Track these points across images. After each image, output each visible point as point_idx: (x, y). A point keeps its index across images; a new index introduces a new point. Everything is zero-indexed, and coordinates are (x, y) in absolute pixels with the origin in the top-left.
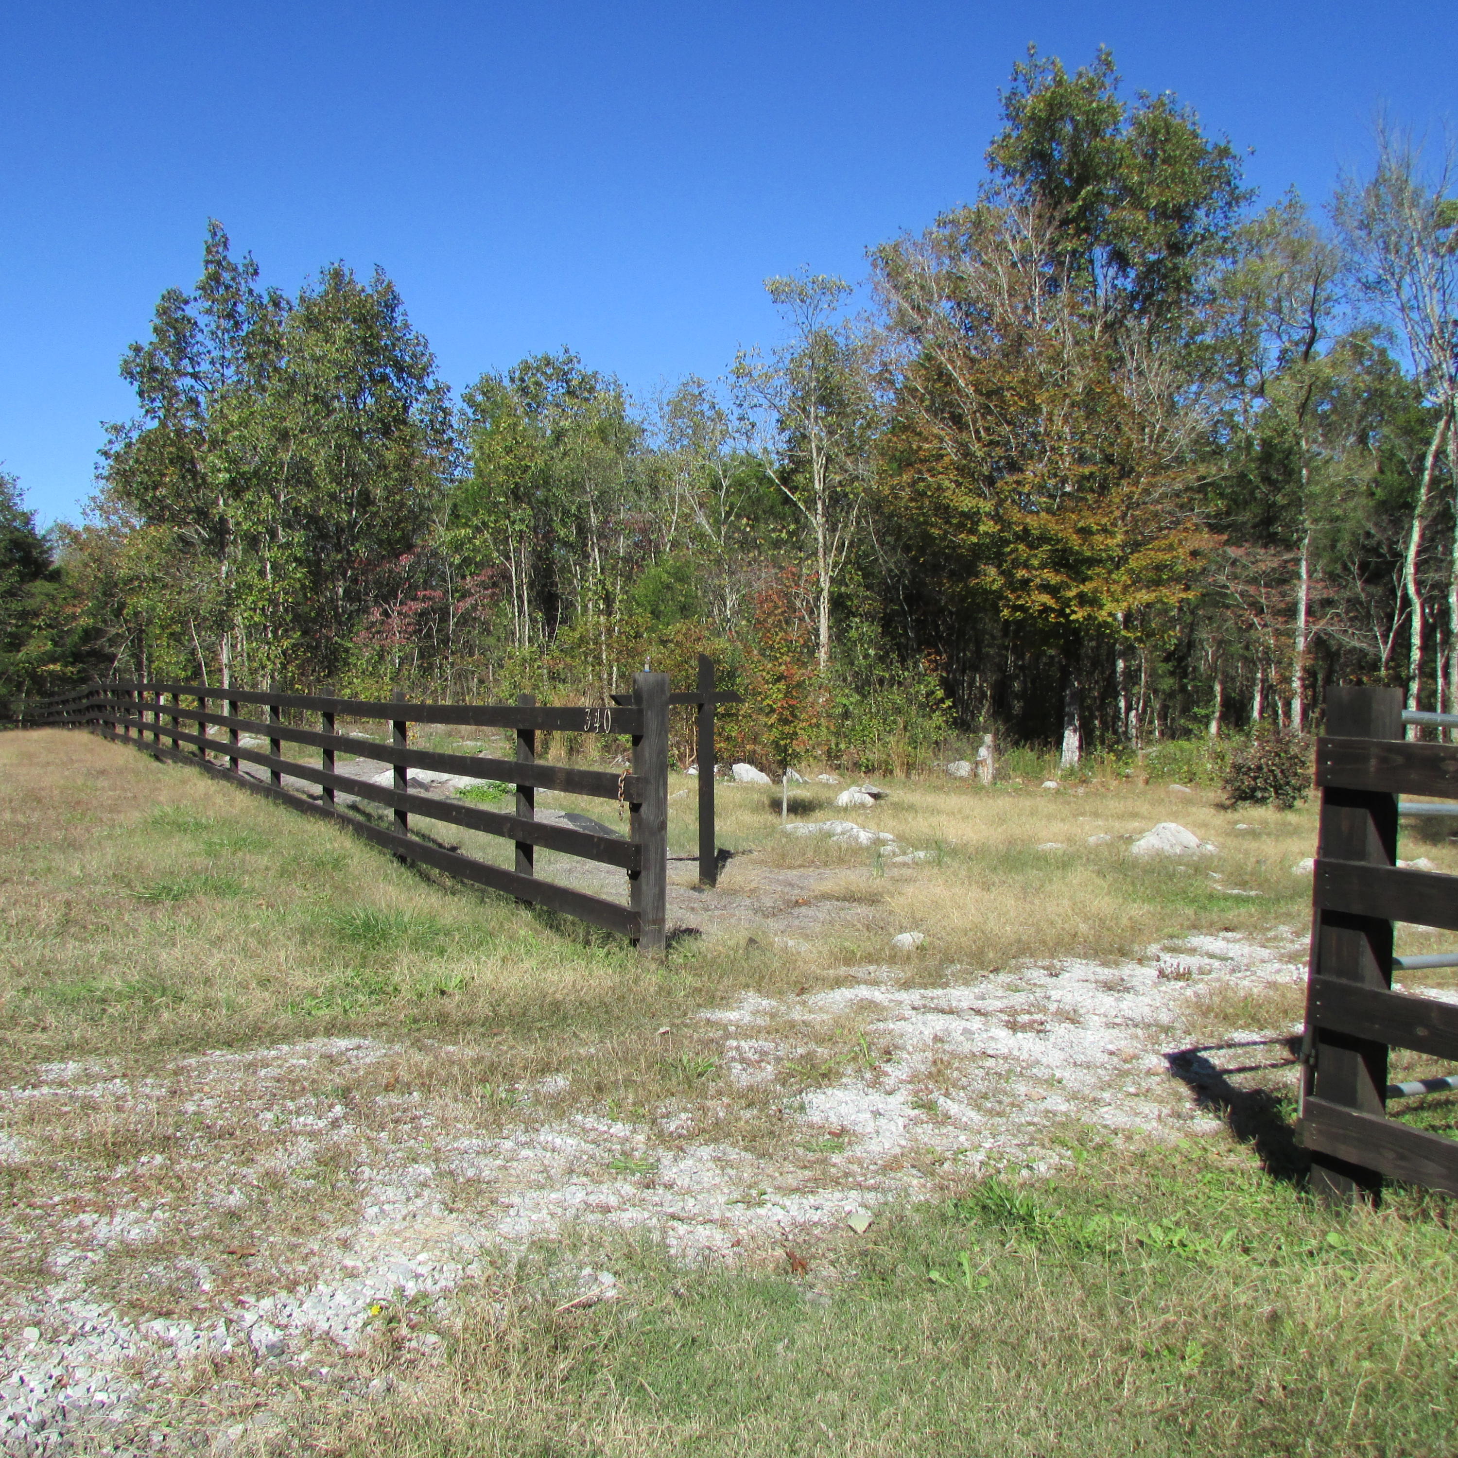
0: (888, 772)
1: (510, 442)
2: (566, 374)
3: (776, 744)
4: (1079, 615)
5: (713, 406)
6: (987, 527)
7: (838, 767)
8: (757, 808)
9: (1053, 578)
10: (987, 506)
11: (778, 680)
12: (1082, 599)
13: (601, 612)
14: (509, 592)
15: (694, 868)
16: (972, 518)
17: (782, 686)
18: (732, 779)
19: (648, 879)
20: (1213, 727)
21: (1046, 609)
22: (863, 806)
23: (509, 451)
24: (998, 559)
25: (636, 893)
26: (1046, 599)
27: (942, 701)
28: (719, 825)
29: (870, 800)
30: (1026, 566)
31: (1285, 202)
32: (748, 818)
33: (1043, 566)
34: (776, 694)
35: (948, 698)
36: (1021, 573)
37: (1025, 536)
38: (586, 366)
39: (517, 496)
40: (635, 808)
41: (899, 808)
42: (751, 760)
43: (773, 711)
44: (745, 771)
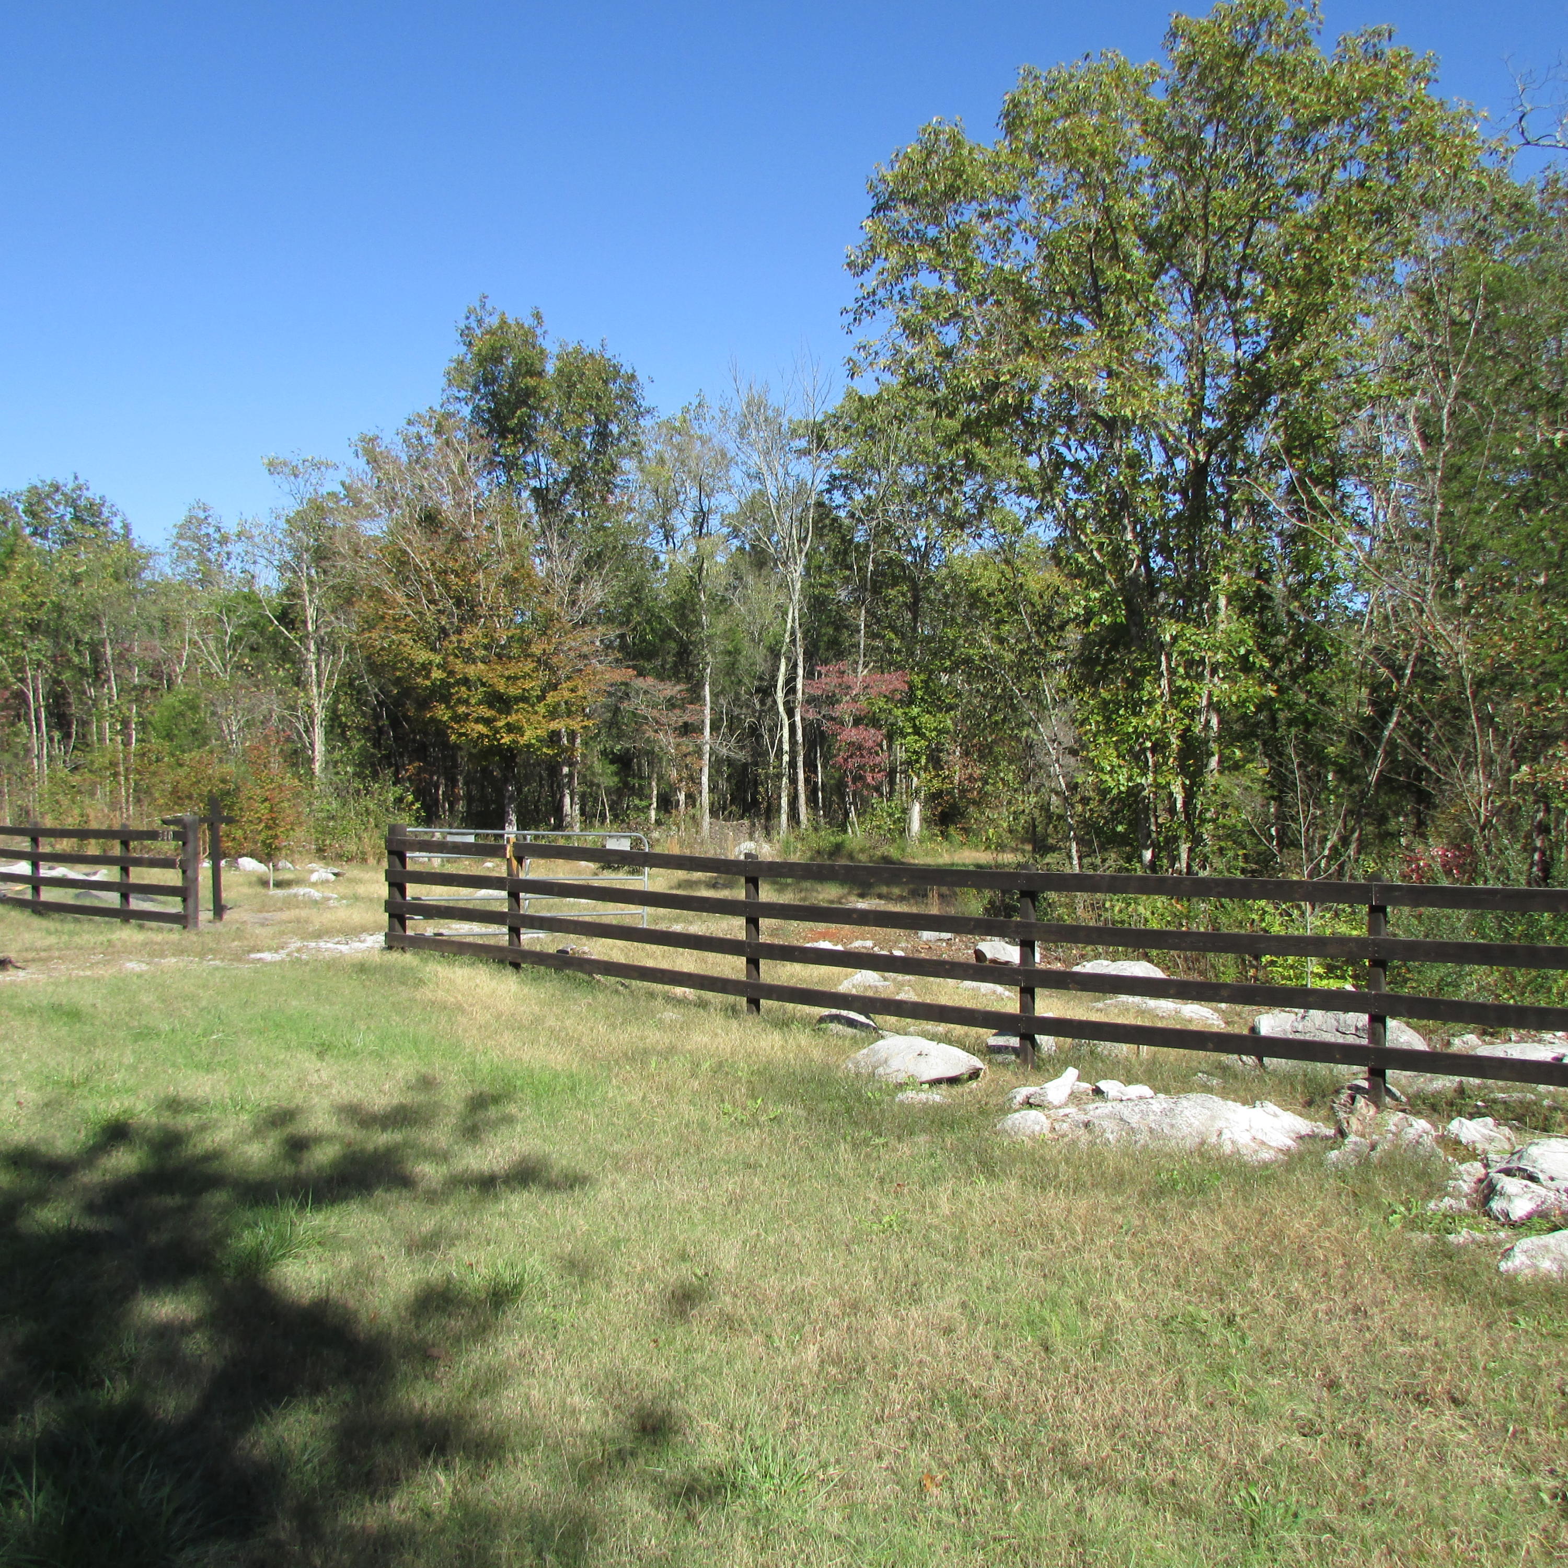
0: (364, 860)
1: (27, 581)
2: (74, 501)
3: (264, 842)
4: (506, 740)
5: (218, 530)
6: (437, 674)
7: (325, 858)
8: (250, 884)
9: (488, 713)
10: (438, 659)
11: (266, 800)
12: (510, 728)
13: (118, 733)
14: (27, 714)
15: (210, 915)
16: (426, 668)
17: (267, 804)
18: (237, 868)
19: (191, 902)
20: (653, 814)
21: (481, 736)
22: (327, 881)
23: (24, 588)
24: (445, 699)
25: (185, 908)
26: (481, 728)
27: (412, 803)
28: (224, 895)
29: (333, 877)
30: (466, 702)
31: (695, 403)
32: (246, 890)
33: (480, 703)
34: (264, 809)
35: (417, 800)
36: (462, 709)
37: (466, 681)
38: (93, 493)
39: (33, 628)
40: (184, 872)
41: (350, 881)
42: (252, 855)
43: (261, 821)
44: (248, 864)
